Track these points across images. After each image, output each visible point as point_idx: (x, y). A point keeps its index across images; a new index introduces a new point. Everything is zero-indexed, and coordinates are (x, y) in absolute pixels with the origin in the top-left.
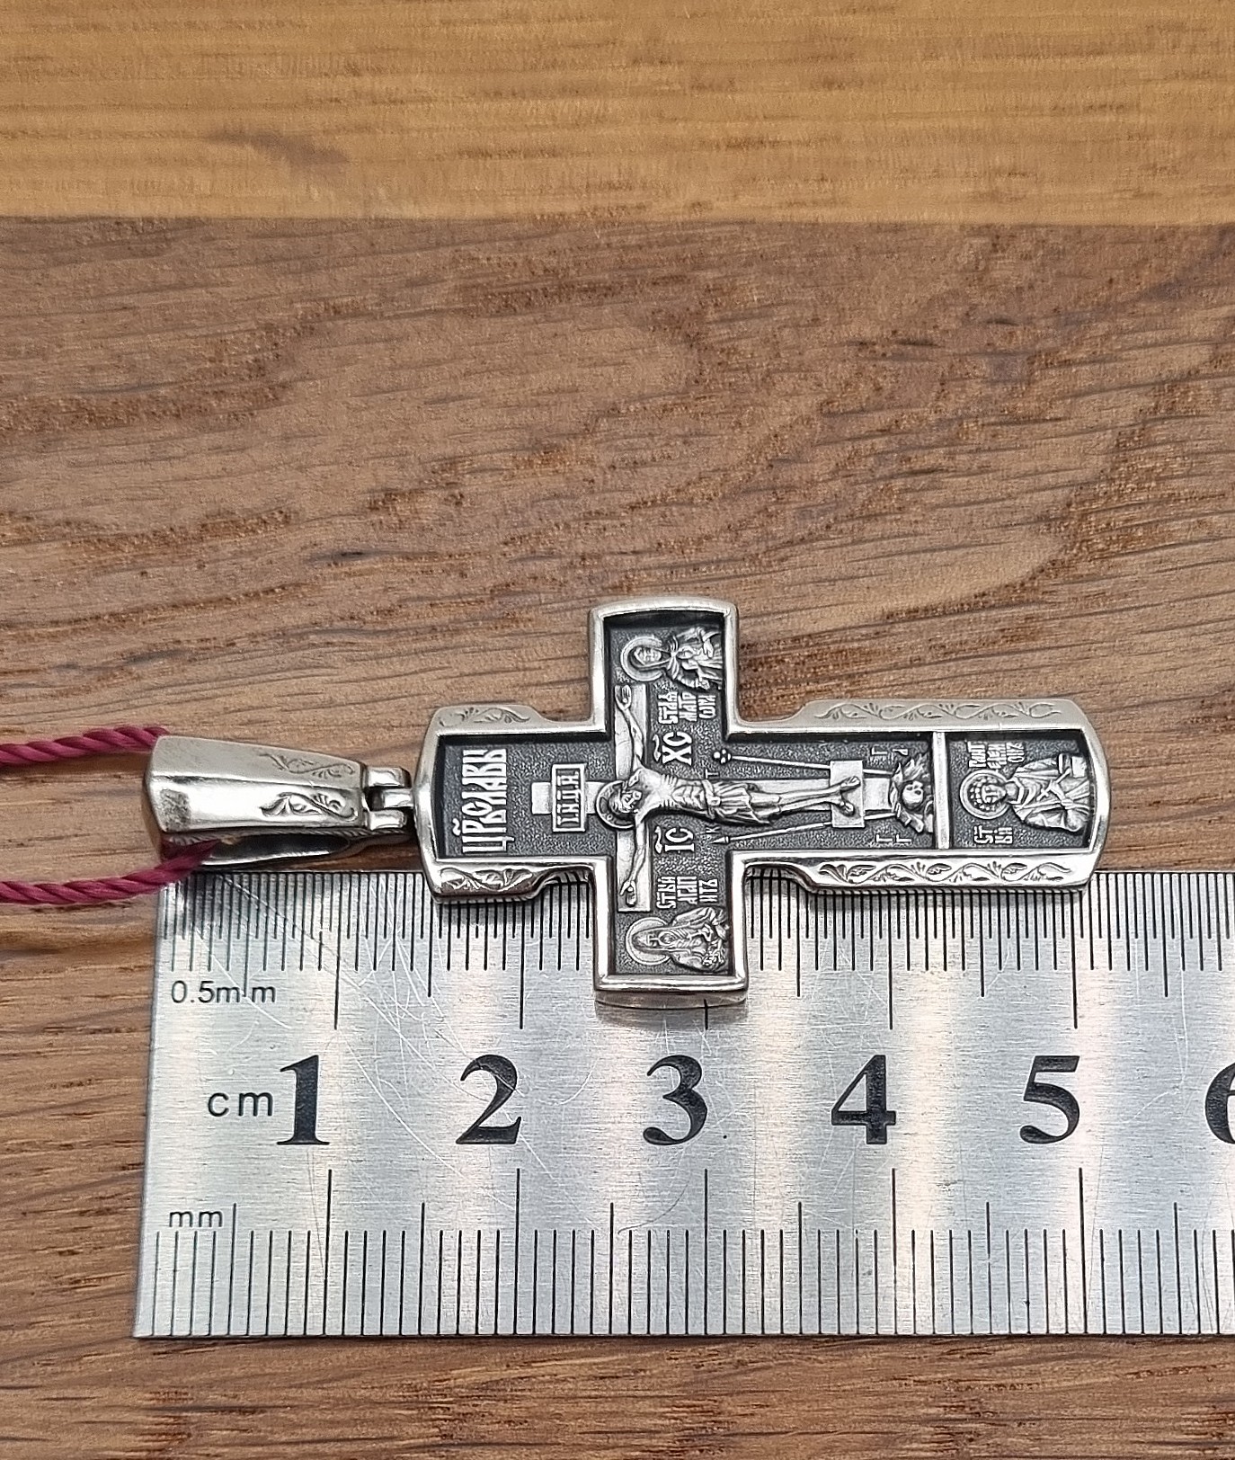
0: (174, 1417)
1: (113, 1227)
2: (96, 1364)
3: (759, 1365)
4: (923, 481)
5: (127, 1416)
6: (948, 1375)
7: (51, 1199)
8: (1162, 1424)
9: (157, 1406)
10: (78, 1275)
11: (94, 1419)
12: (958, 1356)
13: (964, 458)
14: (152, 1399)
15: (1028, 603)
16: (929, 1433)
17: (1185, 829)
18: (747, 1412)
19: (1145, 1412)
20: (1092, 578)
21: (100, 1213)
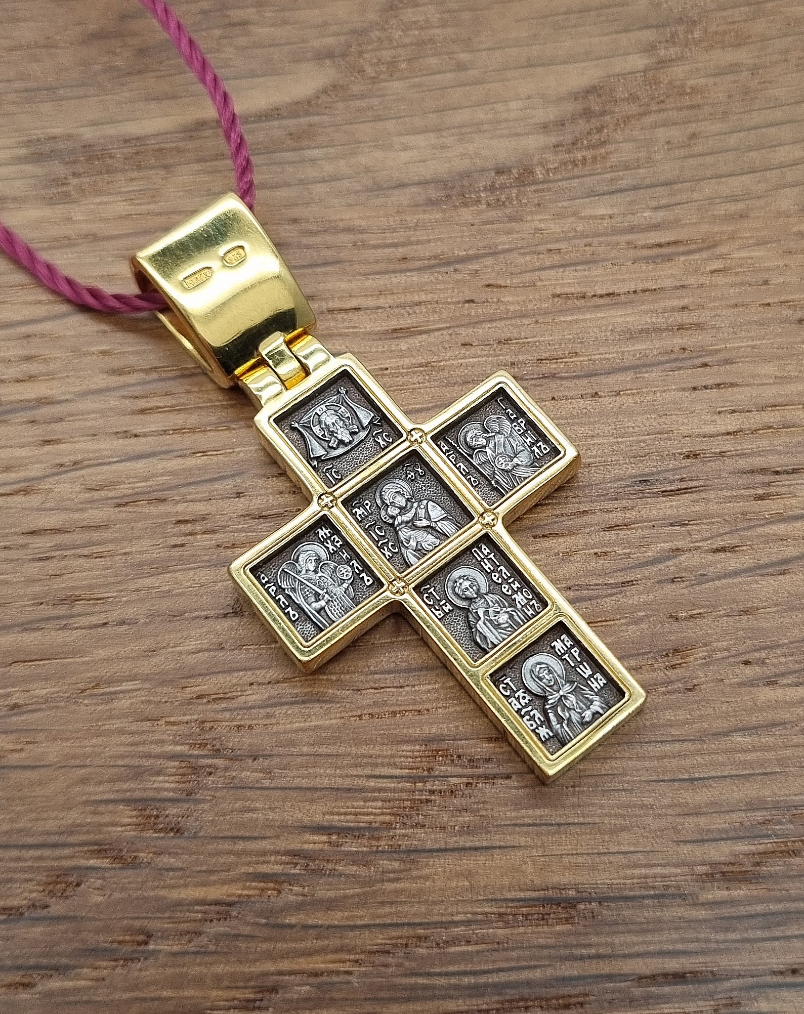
3: (33, 707)
4: (237, 30)
6: (195, 717)
8: (379, 761)
12: (205, 700)
13: (270, 15)
15: (312, 114)
16: (174, 767)
17: (426, 277)
18: (19, 747)
19: (364, 750)
20: (362, 96)
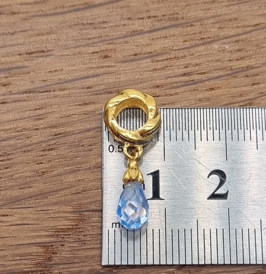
0: (80, 214)
1: (54, 154)
2: (52, 199)
5: (64, 215)
7: (33, 146)
9: (73, 211)
10: (44, 170)
11: (53, 216)
14: (72, 209)
21: (49, 150)
